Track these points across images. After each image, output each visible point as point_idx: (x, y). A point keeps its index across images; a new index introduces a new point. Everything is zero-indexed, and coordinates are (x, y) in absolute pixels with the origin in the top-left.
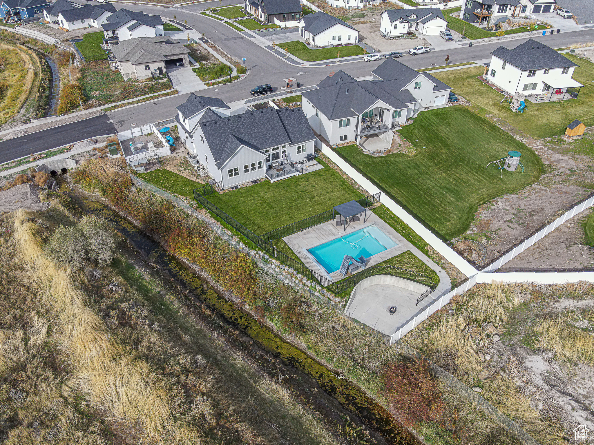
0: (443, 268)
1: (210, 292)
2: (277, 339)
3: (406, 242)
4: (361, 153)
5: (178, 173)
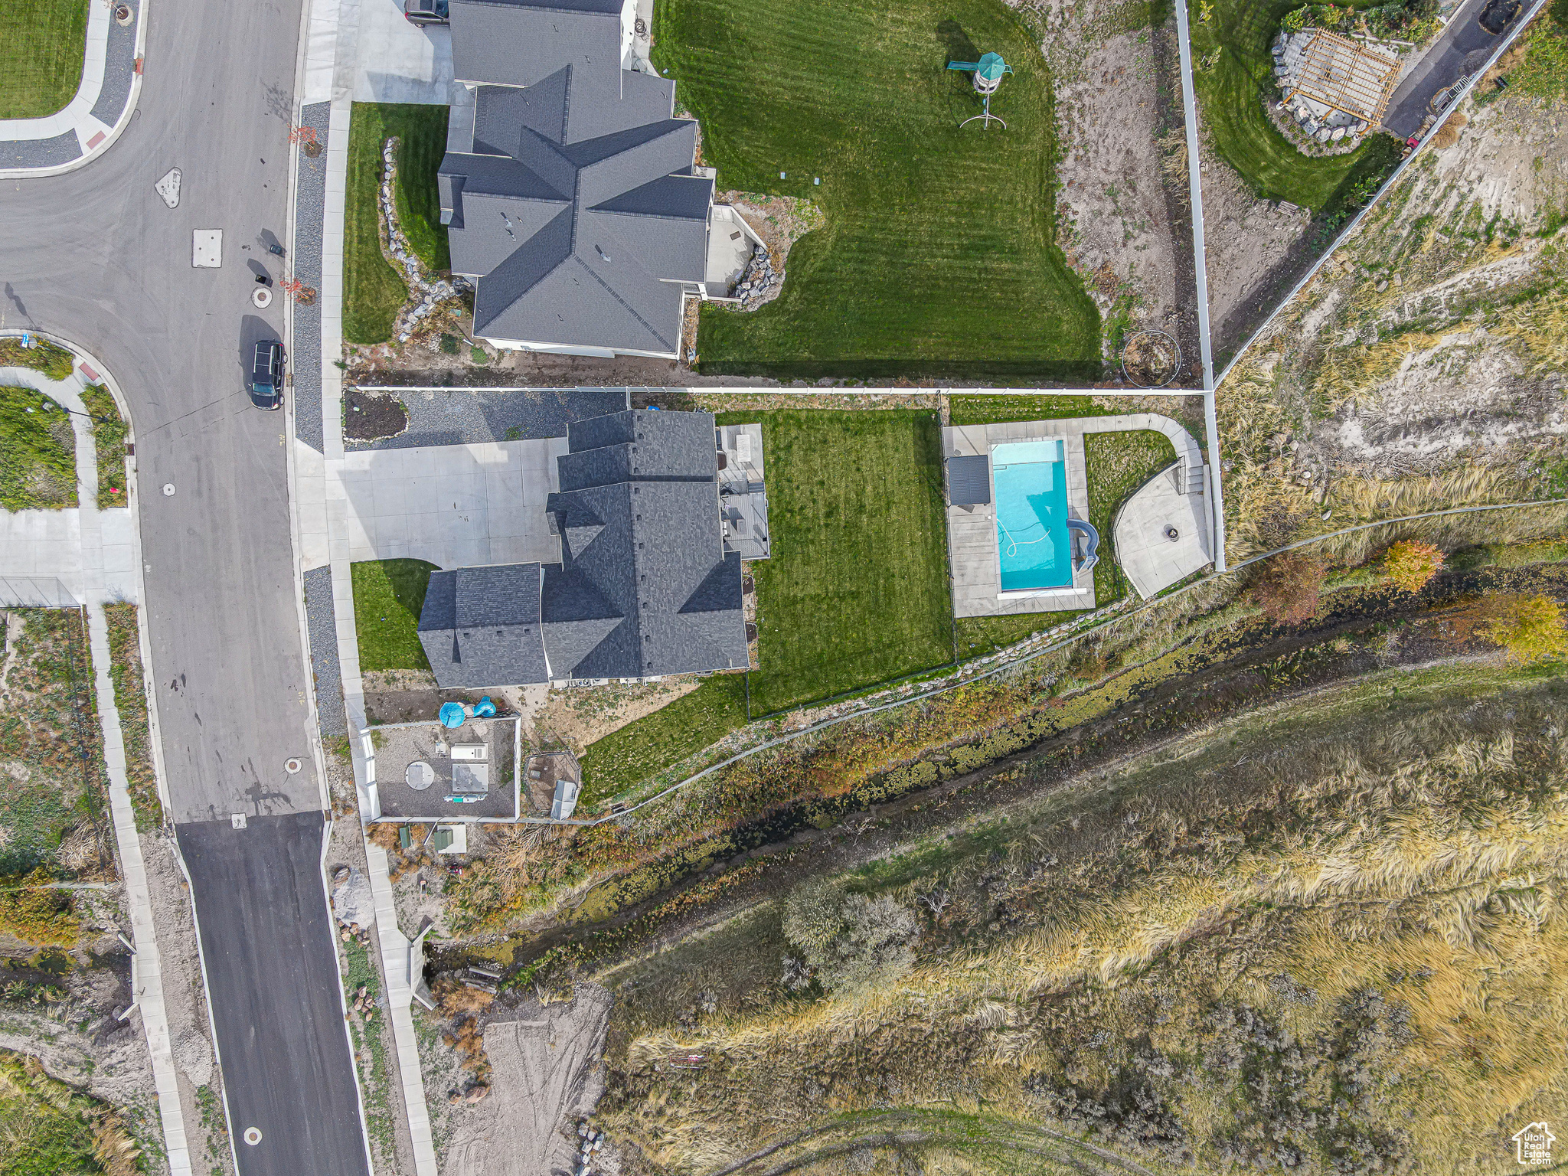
0: (1147, 411)
1: (955, 753)
2: (1094, 693)
3: (1062, 423)
4: (748, 317)
5: (620, 724)
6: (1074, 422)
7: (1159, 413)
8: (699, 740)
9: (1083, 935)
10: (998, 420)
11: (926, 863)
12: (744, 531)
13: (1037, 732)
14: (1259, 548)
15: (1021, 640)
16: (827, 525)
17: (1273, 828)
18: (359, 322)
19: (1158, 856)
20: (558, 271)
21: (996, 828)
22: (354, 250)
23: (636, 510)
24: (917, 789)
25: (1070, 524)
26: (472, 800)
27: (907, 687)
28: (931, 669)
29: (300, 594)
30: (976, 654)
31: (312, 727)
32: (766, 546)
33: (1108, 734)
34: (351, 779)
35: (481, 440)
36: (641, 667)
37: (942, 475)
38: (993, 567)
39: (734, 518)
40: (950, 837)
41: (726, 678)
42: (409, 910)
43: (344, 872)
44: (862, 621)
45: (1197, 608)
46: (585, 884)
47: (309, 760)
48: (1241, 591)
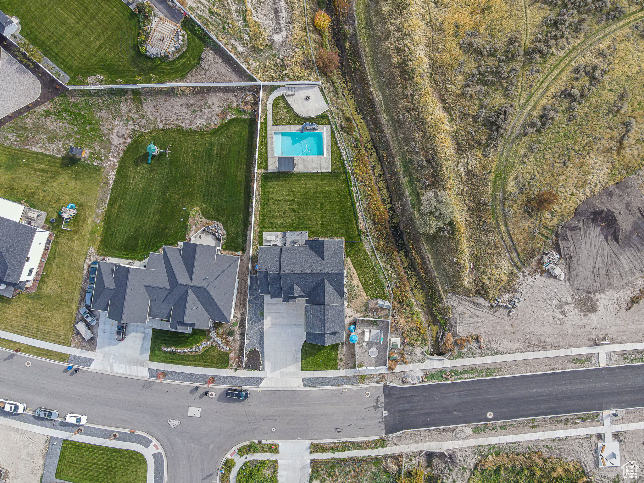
0: (266, 104)
1: (377, 174)
2: (359, 127)
3: (269, 132)
4: (228, 234)
5: (360, 284)
6: (269, 128)
7: (267, 100)
8: (367, 259)
9: (438, 135)
10: (267, 153)
11: (412, 186)
12: (299, 240)
13: (371, 146)
14: (314, 70)
15: (340, 150)
16: (298, 212)
17: (406, 71)
18: (222, 363)
19: (413, 109)
20: (211, 293)
21: (402, 162)
22: (198, 363)
23: (290, 272)
24: (388, 188)
25: (302, 132)
26: (382, 335)
27: (353, 189)
28: (347, 181)
29: (311, 389)
30: (343, 165)
31: (355, 387)
32: (304, 232)
33: (373, 123)
34: (373, 375)
35: (263, 325)
36: (341, 273)
37: (284, 173)
38: (315, 158)
39: (294, 242)
40: (404, 178)
41: (347, 249)
42: (418, 358)
43: (404, 379)
44: (330, 202)
45: (332, 91)
46: (413, 300)
47: (366, 389)
48: (327, 77)
